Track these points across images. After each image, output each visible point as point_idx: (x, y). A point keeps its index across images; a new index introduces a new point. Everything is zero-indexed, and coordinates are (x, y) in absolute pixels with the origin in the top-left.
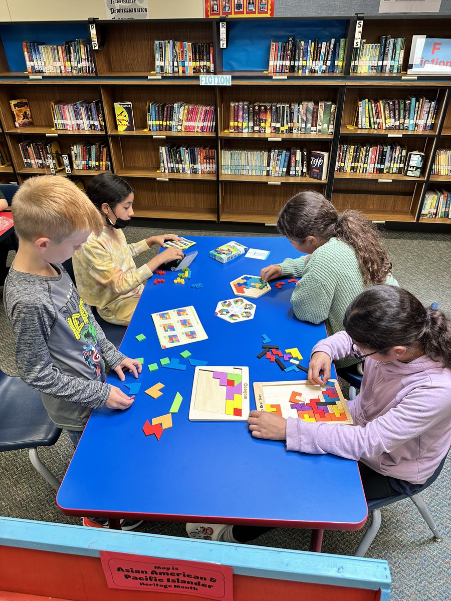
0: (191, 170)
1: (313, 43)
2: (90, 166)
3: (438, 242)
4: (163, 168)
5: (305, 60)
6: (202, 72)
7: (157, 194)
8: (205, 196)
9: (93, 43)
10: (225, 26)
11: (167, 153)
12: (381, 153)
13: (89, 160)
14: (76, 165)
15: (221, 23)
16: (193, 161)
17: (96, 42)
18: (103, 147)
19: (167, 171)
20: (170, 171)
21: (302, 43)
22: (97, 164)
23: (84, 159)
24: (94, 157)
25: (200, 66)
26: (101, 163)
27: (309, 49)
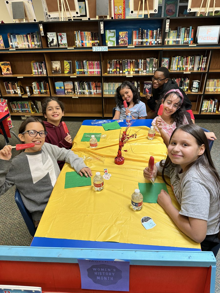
0: (89, 93)
1: (150, 31)
2: (42, 92)
3: (210, 124)
4: (76, 92)
5: (147, 39)
6: (96, 45)
7: (72, 105)
8: (96, 105)
9: (41, 32)
10: (103, 23)
11: (78, 85)
12: (180, 82)
13: (41, 89)
14: (35, 92)
15: (101, 22)
16: (90, 88)
17: (43, 32)
18: (47, 83)
19: (78, 94)
20: (80, 94)
21: (145, 30)
22: (45, 91)
23: (38, 89)
24: (43, 88)
25: (95, 43)
26: (47, 91)
27: (149, 33)
